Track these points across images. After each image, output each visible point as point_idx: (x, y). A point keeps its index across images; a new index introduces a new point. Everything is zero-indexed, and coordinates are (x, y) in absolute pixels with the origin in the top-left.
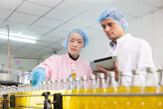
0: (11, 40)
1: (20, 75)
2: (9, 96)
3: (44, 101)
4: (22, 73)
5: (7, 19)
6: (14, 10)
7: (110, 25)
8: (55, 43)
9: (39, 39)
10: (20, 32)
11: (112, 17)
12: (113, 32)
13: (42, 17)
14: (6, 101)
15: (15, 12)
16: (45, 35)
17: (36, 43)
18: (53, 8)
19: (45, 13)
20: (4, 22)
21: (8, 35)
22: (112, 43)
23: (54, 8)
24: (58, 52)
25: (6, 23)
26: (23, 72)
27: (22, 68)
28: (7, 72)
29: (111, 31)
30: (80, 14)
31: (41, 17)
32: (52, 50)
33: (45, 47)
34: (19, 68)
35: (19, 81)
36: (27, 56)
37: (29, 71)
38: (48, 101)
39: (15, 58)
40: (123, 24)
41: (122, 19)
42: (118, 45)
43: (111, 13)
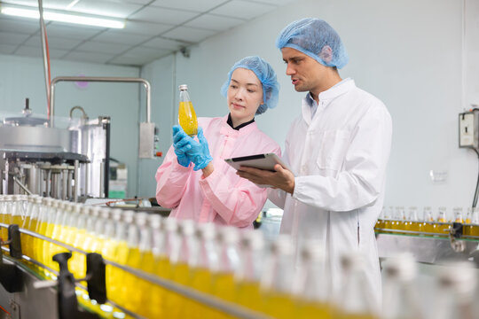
1: (77, 129)
4: (83, 123)
8: (181, 25)
9: (134, 17)
11: (297, 44)
17: (124, 28)
22: (311, 97)
26: (87, 120)
33: (155, 37)
34: (73, 109)
35: (74, 147)
36: (107, 63)
37: (101, 118)
38: (67, 278)
39: (59, 80)
40: (327, 59)
41: (326, 48)
42: (320, 107)
43: (298, 34)
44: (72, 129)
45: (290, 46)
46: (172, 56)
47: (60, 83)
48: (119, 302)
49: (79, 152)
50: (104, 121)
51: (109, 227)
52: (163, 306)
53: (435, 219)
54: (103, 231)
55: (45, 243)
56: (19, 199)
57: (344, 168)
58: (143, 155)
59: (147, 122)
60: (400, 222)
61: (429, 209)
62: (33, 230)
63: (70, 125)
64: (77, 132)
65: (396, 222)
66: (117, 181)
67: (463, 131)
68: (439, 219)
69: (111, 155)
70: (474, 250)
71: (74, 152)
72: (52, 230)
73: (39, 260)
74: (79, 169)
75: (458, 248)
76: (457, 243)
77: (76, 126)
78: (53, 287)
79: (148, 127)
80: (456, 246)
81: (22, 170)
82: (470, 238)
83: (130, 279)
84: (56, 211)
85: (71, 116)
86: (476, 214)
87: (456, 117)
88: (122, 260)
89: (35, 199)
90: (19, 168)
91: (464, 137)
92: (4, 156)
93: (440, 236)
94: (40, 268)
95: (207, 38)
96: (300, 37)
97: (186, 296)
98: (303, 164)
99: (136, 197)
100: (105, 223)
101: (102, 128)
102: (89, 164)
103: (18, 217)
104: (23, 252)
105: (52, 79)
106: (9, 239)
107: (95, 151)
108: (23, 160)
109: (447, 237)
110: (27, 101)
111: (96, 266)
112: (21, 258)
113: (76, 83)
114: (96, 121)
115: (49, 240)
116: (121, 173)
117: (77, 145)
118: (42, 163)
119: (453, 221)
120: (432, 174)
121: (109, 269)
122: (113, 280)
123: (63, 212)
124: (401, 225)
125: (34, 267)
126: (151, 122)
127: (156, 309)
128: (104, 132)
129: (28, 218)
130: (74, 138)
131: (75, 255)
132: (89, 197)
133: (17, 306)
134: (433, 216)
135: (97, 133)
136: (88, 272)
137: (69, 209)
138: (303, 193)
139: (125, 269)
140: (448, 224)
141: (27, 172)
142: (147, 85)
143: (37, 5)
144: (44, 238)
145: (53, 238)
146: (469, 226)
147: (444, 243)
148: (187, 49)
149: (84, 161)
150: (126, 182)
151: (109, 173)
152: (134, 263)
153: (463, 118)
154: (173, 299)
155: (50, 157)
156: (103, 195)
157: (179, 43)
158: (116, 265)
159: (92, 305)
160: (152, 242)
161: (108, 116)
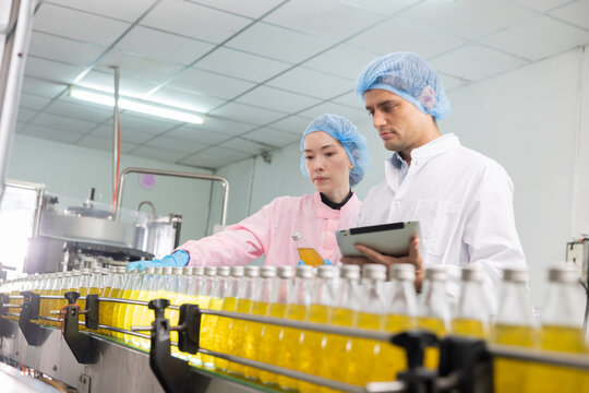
0: (124, 110)
1: (144, 226)
2: (83, 297)
3: (153, 324)
4: (151, 220)
5: (112, 46)
6: (134, 21)
7: (386, 107)
8: (265, 126)
9: (215, 113)
10: (154, 86)
11: (390, 83)
12: (396, 128)
13: (222, 45)
14: (74, 310)
15: (136, 27)
16: (232, 100)
17: (203, 125)
18: (256, 21)
19: (232, 34)
20: (102, 56)
21: (116, 96)
22: (399, 157)
23: (259, 20)
24: (276, 158)
25: (111, 59)
26: (156, 217)
27: (150, 204)
28: (103, 215)
29: (389, 126)
30: (343, 42)
31: (218, 46)
32: (255, 149)
33: (235, 137)
34: (143, 203)
35: (139, 244)
36: (178, 163)
37: (172, 216)
38: (162, 323)
39: (130, 171)
40: (429, 104)
41: (427, 90)
43: (389, 71)
44: (138, 225)
45: (380, 86)
46: (252, 160)
47: (130, 174)
49: (144, 250)
50: (175, 219)
59: (221, 223)
63: (137, 221)
64: (144, 230)
67: (571, 260)
71: (138, 248)
77: (143, 222)
85: (139, 210)
87: (564, 246)
90: (80, 260)
92: (65, 246)
95: (293, 143)
101: (171, 227)
105: (120, 171)
106: (87, 308)
108: (85, 251)
110: (93, 190)
111: (191, 316)
112: (97, 328)
114: (166, 219)
117: (142, 242)
118: (104, 258)
128: (173, 231)
130: (140, 234)
133: (87, 378)
135: (165, 232)
136: (180, 322)
142: (226, 184)
143: (113, 91)
148: (270, 153)
153: (572, 248)
155: (114, 251)
157: (262, 147)
161: (179, 214)
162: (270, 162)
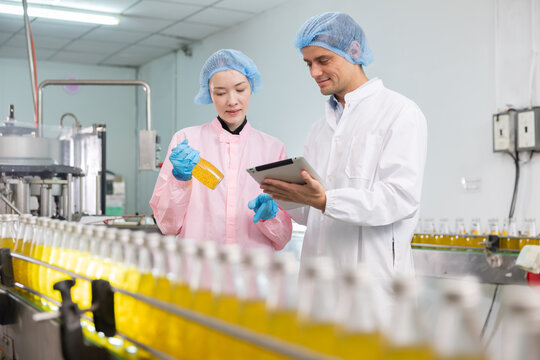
0: (34, 19)
1: (69, 138)
4: (76, 132)
8: (183, 20)
9: (129, 12)
11: (324, 41)
17: (119, 25)
21: (25, 4)
22: (335, 100)
24: (196, 50)
26: (80, 128)
27: (72, 115)
28: (25, 131)
32: (175, 43)
33: (153, 34)
34: (64, 116)
35: (66, 158)
36: (99, 64)
37: (95, 126)
38: (70, 309)
39: (47, 84)
40: (356, 56)
41: (354, 44)
42: (347, 111)
43: (323, 30)
44: (62, 138)
45: (316, 44)
46: (172, 56)
47: (48, 87)
48: (131, 335)
49: (72, 165)
50: (99, 129)
51: (116, 250)
52: (183, 338)
53: (468, 231)
54: (109, 254)
55: (41, 268)
56: (9, 220)
57: (377, 177)
58: (144, 167)
59: (147, 129)
60: (429, 235)
61: (461, 220)
62: (27, 254)
63: (60, 134)
64: (68, 142)
65: (424, 235)
66: (114, 196)
67: (497, 133)
68: (473, 231)
69: (108, 168)
70: (512, 266)
71: (66, 164)
72: (49, 254)
73: (35, 288)
74: (72, 184)
75: (494, 263)
76: (493, 258)
77: (67, 135)
78: (54, 319)
79: (148, 136)
80: (492, 261)
81: (8, 186)
82: (507, 252)
83: (143, 308)
84: (53, 232)
85: (61, 124)
86: (513, 225)
87: (489, 118)
88: (133, 287)
89: (28, 220)
90: (5, 184)
91: (498, 140)
93: (475, 250)
94: (36, 297)
95: (211, 34)
96: (327, 33)
97: (209, 327)
98: (329, 173)
99: (137, 214)
100: (111, 246)
101: (96, 137)
102: (83, 178)
103: (8, 240)
104: (16, 278)
107: (89, 162)
108: (9, 174)
109: (482, 250)
110: (12, 107)
111: (103, 294)
112: (13, 286)
113: (65, 87)
114: (90, 130)
115: (46, 265)
116: (118, 187)
117: (69, 157)
118: (31, 177)
119: (489, 233)
120: (464, 182)
121: (118, 298)
122: (123, 310)
123: (61, 234)
124: (431, 240)
125: (29, 296)
126: (152, 129)
127: (173, 342)
128: (98, 141)
129: (21, 240)
130: (65, 148)
131: (79, 282)
132: (84, 215)
133: (10, 340)
134: (466, 228)
135: (92, 142)
136: (93, 302)
137: (70, 229)
138: (337, 208)
139: (137, 297)
140: (482, 237)
141: (13, 187)
142: (147, 88)
144: (39, 263)
145: (51, 262)
146: (506, 239)
147: (479, 257)
148: (190, 46)
149: (78, 174)
150: (123, 197)
151: (106, 188)
152: (147, 291)
153: (498, 120)
154: (194, 331)
155: (39, 171)
156: (100, 212)
157: (181, 41)
158: (126, 293)
159: (100, 339)
160: (167, 267)
161: (103, 123)
162: (190, 55)
